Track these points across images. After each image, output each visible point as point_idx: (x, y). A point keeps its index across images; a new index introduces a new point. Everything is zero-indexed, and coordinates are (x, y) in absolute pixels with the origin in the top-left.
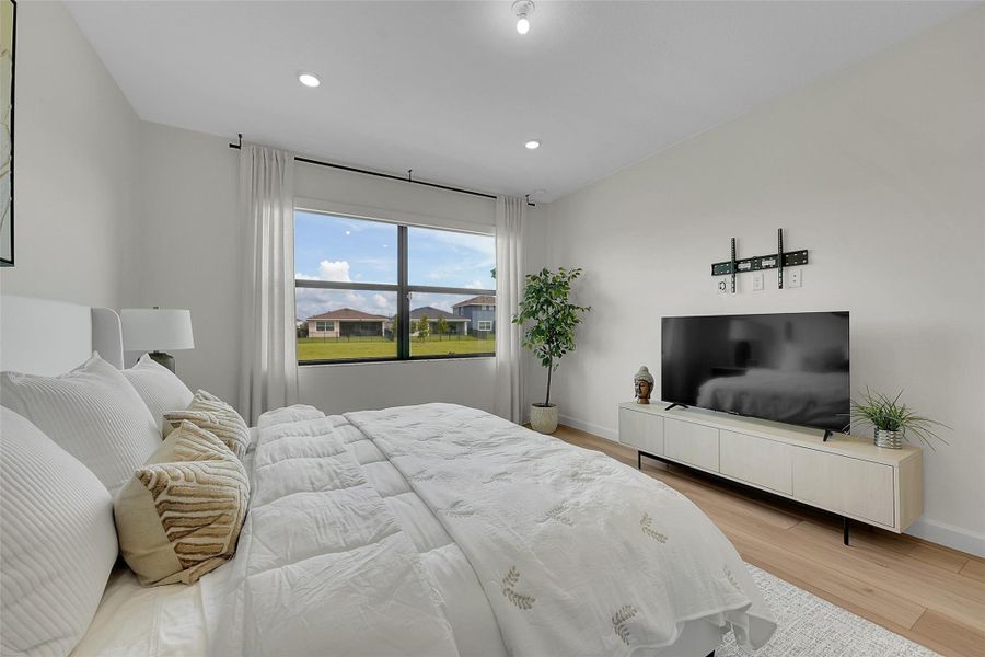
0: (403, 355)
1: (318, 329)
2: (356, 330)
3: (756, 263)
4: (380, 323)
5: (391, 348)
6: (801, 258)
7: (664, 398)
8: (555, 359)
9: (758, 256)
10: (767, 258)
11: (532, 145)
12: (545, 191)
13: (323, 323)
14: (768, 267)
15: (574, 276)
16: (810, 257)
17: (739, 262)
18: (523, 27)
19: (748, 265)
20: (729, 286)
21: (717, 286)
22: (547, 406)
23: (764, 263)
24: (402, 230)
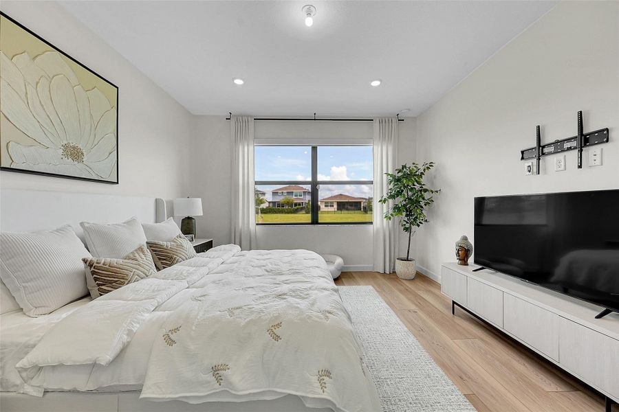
0: (315, 221)
1: (325, 206)
2: (346, 207)
3: (559, 146)
4: (360, 202)
5: (307, 217)
6: (603, 136)
7: (476, 262)
8: (414, 228)
9: (560, 139)
10: (569, 140)
11: (376, 83)
12: (409, 110)
13: (328, 203)
14: (569, 149)
15: (428, 168)
16: (611, 135)
17: (544, 147)
18: (309, 22)
19: (552, 149)
20: (535, 169)
21: (526, 169)
22: (407, 260)
23: (567, 145)
24: (314, 149)
